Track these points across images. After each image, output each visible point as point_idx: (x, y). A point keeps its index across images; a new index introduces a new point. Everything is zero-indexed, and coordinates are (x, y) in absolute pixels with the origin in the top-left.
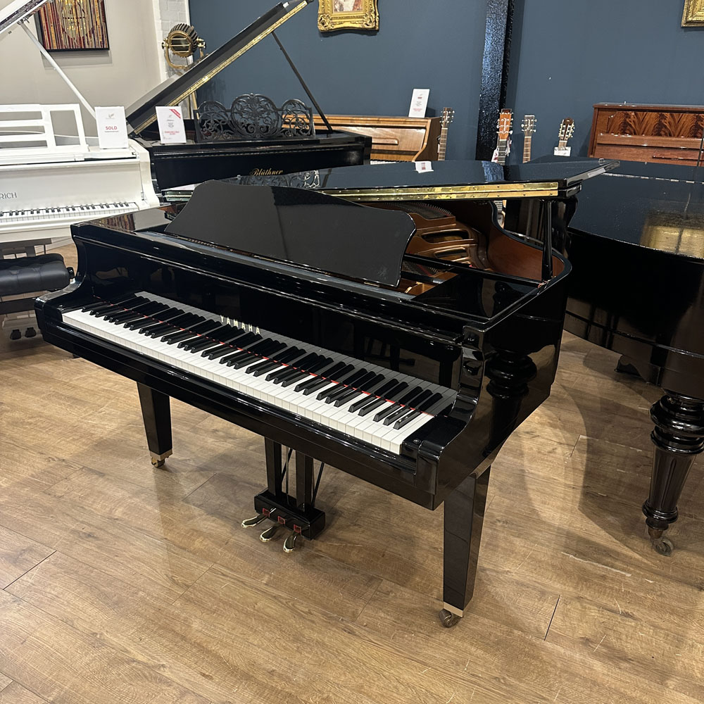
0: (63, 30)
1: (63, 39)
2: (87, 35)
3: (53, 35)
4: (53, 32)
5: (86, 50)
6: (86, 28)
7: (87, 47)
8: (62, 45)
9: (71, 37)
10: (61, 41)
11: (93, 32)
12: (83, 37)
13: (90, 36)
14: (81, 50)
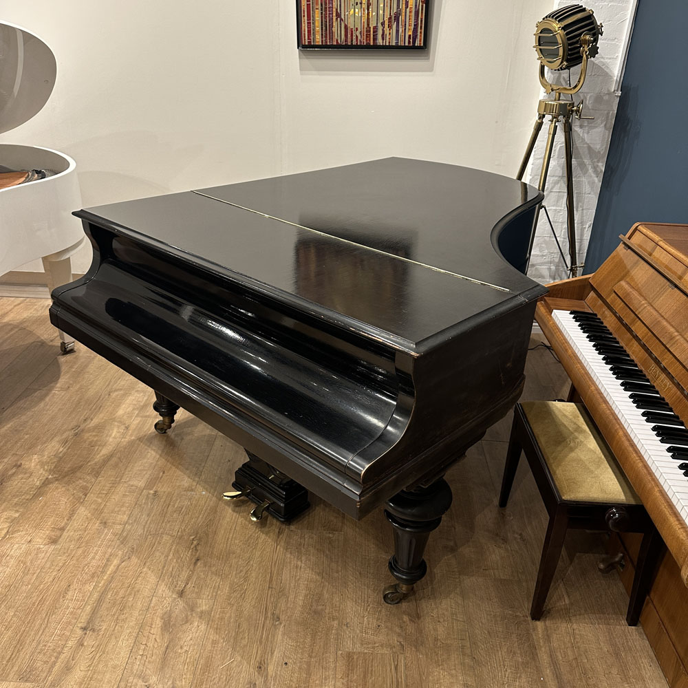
0: (338, 15)
1: (334, 29)
2: (383, 24)
3: (318, 24)
4: (318, 18)
5: (376, 47)
6: (383, 11)
7: (380, 42)
8: (331, 38)
9: (351, 26)
10: (331, 33)
11: (397, 19)
12: (375, 29)
13: (390, 27)
14: (367, 47)
